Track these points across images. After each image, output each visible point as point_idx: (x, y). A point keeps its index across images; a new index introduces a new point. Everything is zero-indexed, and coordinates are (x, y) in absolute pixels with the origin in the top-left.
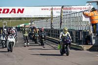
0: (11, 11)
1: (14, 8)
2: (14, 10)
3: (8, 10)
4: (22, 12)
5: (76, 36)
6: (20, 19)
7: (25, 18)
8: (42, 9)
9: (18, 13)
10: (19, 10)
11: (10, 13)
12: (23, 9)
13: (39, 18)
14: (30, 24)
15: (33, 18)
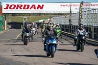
0: (32, 7)
1: (34, 4)
2: (34, 6)
3: (28, 6)
4: (42, 8)
5: (95, 32)
6: (40, 14)
7: (44, 14)
8: (61, 6)
9: (38, 9)
10: (39, 6)
11: (30, 9)
12: (43, 6)
13: (58, 14)
14: (49, 19)
15: (52, 14)
